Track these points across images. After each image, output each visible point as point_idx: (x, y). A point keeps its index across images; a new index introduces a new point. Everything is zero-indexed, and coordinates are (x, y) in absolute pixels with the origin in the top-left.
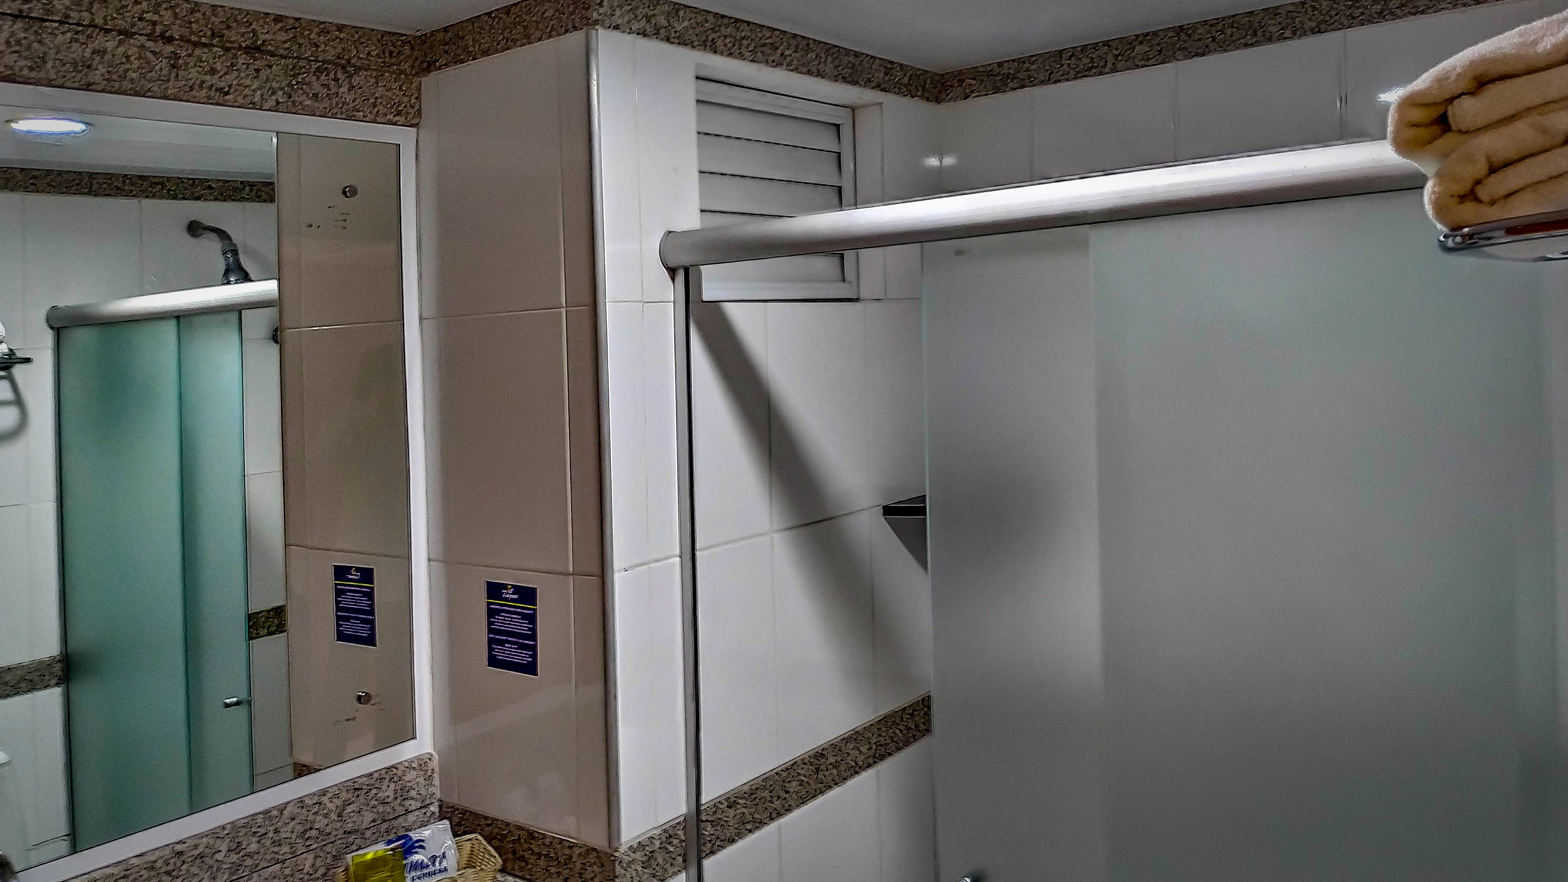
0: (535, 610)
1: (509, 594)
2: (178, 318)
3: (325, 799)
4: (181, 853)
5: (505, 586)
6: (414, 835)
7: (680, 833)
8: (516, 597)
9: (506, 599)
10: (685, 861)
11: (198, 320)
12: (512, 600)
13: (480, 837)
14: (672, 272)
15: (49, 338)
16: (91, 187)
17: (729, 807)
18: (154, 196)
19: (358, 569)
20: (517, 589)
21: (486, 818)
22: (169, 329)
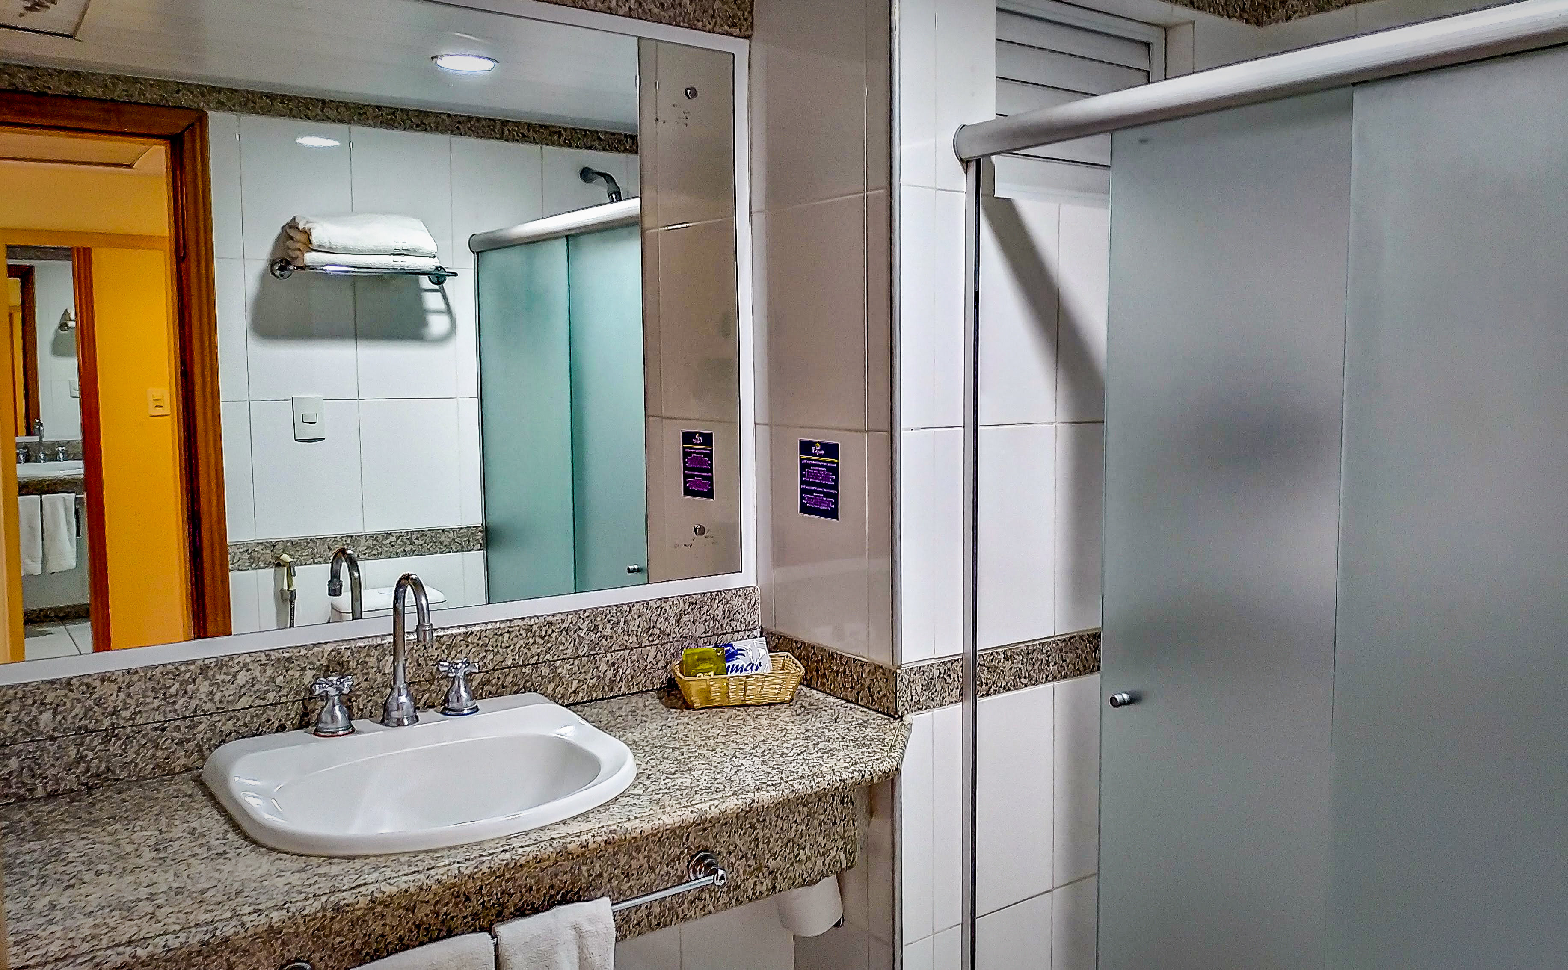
0: (837, 464)
1: (817, 450)
2: (567, 237)
3: (666, 606)
4: (551, 624)
5: (813, 444)
6: (737, 645)
7: (959, 669)
8: (823, 452)
9: (815, 455)
10: (962, 695)
11: (583, 239)
12: (820, 455)
13: (790, 655)
14: (966, 163)
15: (471, 258)
16: (503, 133)
17: (1007, 659)
18: (553, 144)
19: (701, 434)
20: (824, 446)
21: (797, 642)
22: (560, 246)
